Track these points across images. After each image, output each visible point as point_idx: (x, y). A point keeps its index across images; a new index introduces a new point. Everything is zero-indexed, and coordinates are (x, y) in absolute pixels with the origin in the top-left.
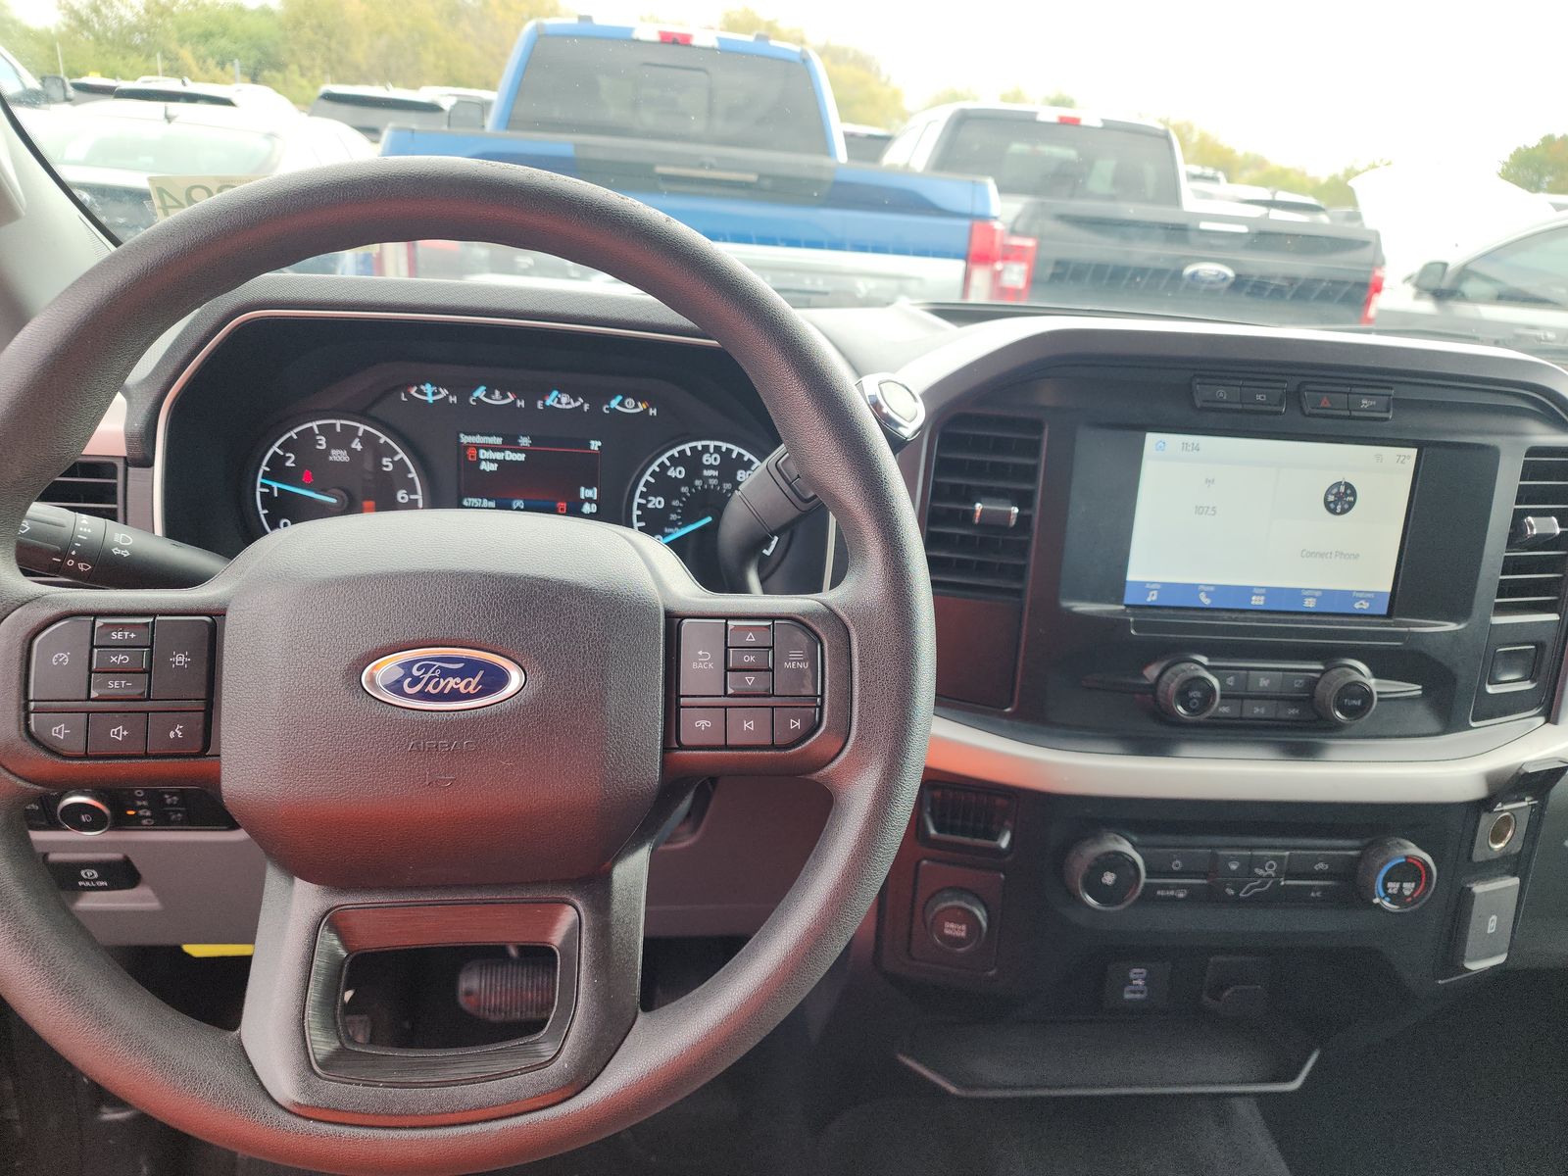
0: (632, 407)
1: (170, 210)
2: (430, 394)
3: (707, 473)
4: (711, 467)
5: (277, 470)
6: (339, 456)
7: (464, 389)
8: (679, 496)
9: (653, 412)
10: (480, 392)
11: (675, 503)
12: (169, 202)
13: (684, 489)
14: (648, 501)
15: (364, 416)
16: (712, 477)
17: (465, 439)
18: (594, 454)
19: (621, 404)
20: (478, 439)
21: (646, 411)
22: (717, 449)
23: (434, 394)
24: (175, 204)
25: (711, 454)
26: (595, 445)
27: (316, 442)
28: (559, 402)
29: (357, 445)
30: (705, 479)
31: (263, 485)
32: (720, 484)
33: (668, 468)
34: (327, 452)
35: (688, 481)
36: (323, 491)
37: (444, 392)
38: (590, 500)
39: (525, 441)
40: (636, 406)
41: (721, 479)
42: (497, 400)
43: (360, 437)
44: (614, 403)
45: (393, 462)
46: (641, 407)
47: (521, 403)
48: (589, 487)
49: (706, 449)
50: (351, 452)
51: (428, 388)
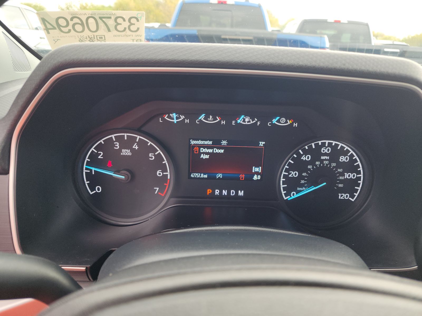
0: (284, 122)
1: (50, 31)
2: (175, 118)
3: (323, 158)
4: (325, 154)
5: (94, 161)
6: (126, 152)
7: (193, 115)
8: (306, 170)
9: (295, 125)
10: (202, 117)
11: (304, 174)
12: (49, 26)
13: (310, 167)
14: (290, 174)
15: (139, 131)
16: (326, 160)
17: (193, 142)
18: (261, 149)
19: (278, 121)
20: (200, 142)
21: (292, 124)
22: (330, 144)
23: (177, 118)
24: (51, 27)
25: (326, 147)
26: (262, 144)
27: (114, 145)
28: (244, 121)
29: (136, 147)
30: (322, 161)
31: (86, 169)
32: (330, 164)
33: (302, 155)
34: (120, 150)
35: (312, 162)
36: (117, 172)
37: (182, 117)
38: (257, 173)
39: (224, 143)
40: (286, 122)
41: (331, 161)
42: (210, 121)
43: (137, 142)
44: (274, 121)
45: (154, 155)
46: (289, 122)
47: (223, 122)
48: (257, 166)
49: (323, 144)
50: (133, 150)
51: (174, 115)
